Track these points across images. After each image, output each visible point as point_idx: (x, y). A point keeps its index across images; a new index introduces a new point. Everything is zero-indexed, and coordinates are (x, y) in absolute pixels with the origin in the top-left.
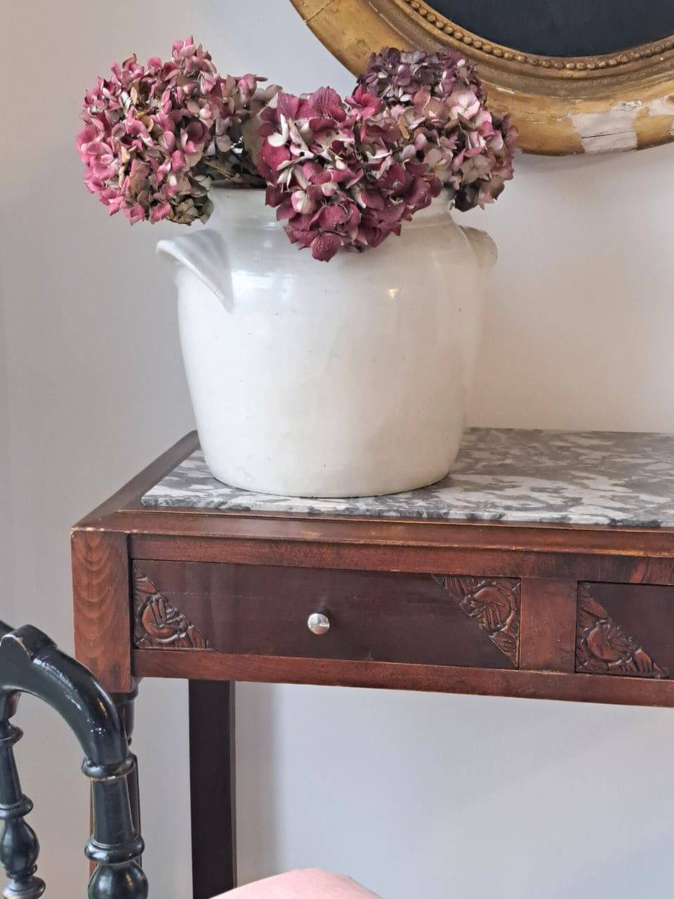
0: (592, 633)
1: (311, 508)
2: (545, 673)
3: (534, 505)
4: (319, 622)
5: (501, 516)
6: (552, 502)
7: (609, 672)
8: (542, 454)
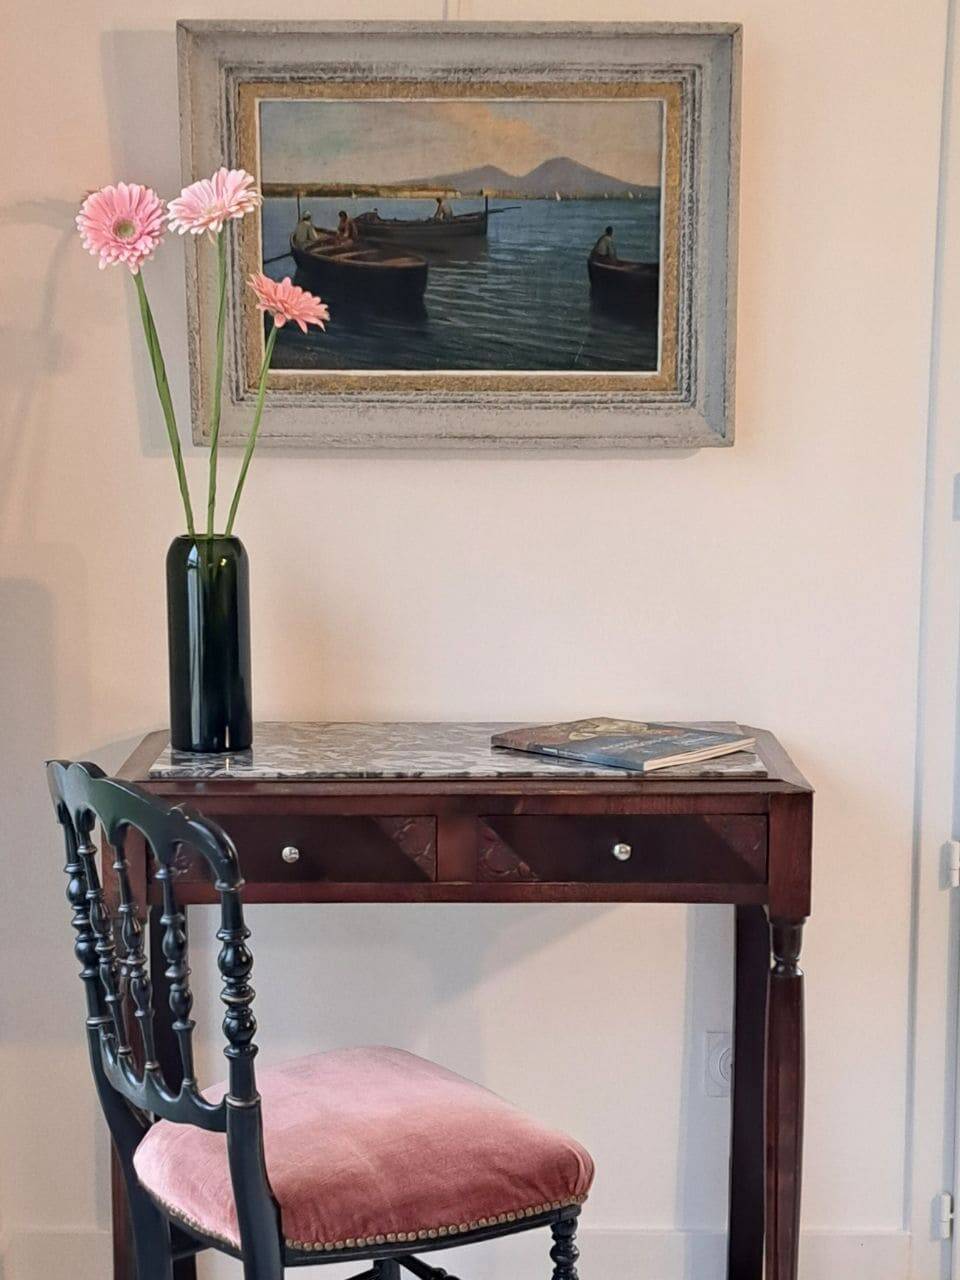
0: (488, 852)
1: (280, 774)
2: (456, 883)
3: (443, 766)
4: (291, 853)
5: (421, 773)
6: (455, 764)
7: (502, 880)
8: (442, 737)
